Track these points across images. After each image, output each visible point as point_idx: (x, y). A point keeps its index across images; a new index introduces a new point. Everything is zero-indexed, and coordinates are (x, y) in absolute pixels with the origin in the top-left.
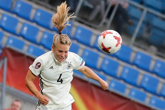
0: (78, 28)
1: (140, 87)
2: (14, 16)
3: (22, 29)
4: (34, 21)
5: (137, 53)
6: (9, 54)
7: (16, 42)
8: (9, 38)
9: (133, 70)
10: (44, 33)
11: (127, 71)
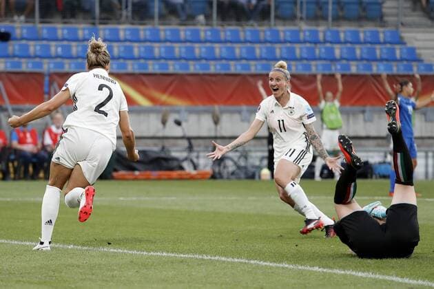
0: (104, 29)
1: (181, 58)
2: (45, 42)
3: (56, 50)
4: (63, 40)
5: (165, 30)
6: (56, 77)
7: (57, 65)
8: (49, 63)
9: (168, 47)
10: (77, 46)
11: (163, 50)
